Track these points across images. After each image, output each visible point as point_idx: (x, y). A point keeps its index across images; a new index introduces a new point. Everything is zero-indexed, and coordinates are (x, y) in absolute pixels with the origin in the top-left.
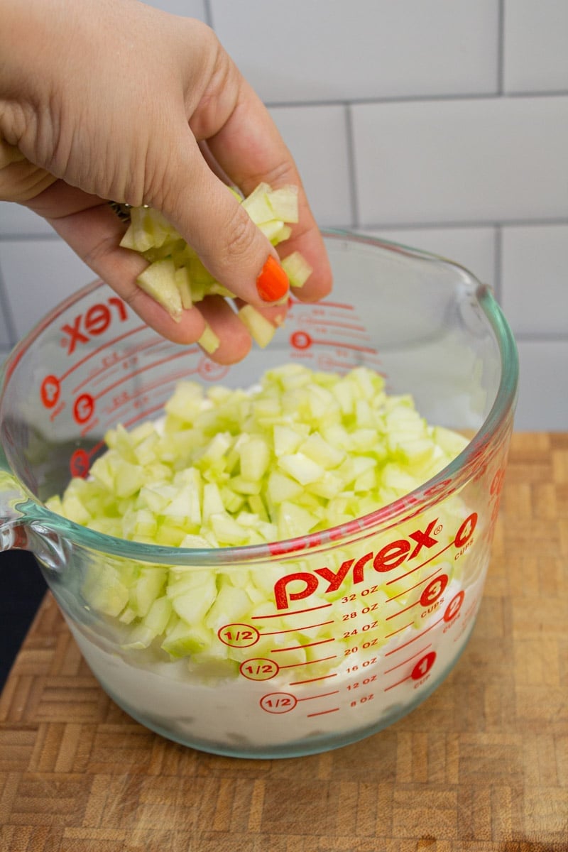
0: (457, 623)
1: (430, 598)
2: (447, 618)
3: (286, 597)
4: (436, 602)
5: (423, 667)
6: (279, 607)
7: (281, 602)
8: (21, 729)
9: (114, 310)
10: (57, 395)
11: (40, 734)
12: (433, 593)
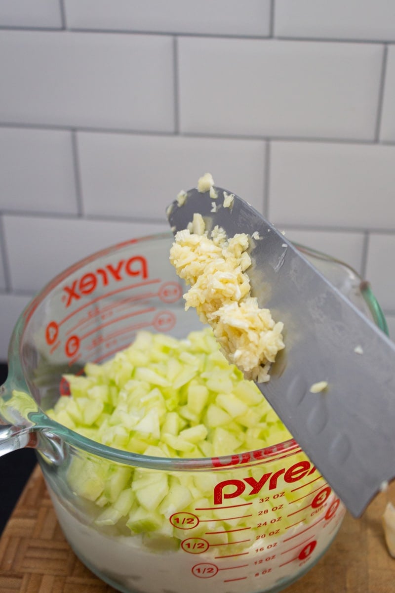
0: (333, 521)
1: (318, 502)
2: (327, 517)
3: (221, 496)
4: (321, 506)
5: (308, 551)
6: (216, 503)
7: (218, 499)
8: (10, 576)
9: (100, 278)
10: (56, 336)
11: (24, 581)
12: (320, 499)
